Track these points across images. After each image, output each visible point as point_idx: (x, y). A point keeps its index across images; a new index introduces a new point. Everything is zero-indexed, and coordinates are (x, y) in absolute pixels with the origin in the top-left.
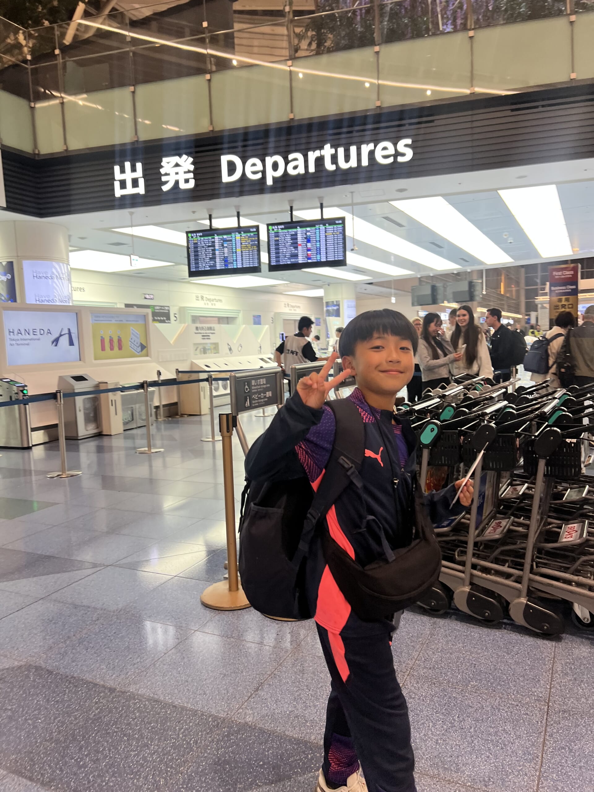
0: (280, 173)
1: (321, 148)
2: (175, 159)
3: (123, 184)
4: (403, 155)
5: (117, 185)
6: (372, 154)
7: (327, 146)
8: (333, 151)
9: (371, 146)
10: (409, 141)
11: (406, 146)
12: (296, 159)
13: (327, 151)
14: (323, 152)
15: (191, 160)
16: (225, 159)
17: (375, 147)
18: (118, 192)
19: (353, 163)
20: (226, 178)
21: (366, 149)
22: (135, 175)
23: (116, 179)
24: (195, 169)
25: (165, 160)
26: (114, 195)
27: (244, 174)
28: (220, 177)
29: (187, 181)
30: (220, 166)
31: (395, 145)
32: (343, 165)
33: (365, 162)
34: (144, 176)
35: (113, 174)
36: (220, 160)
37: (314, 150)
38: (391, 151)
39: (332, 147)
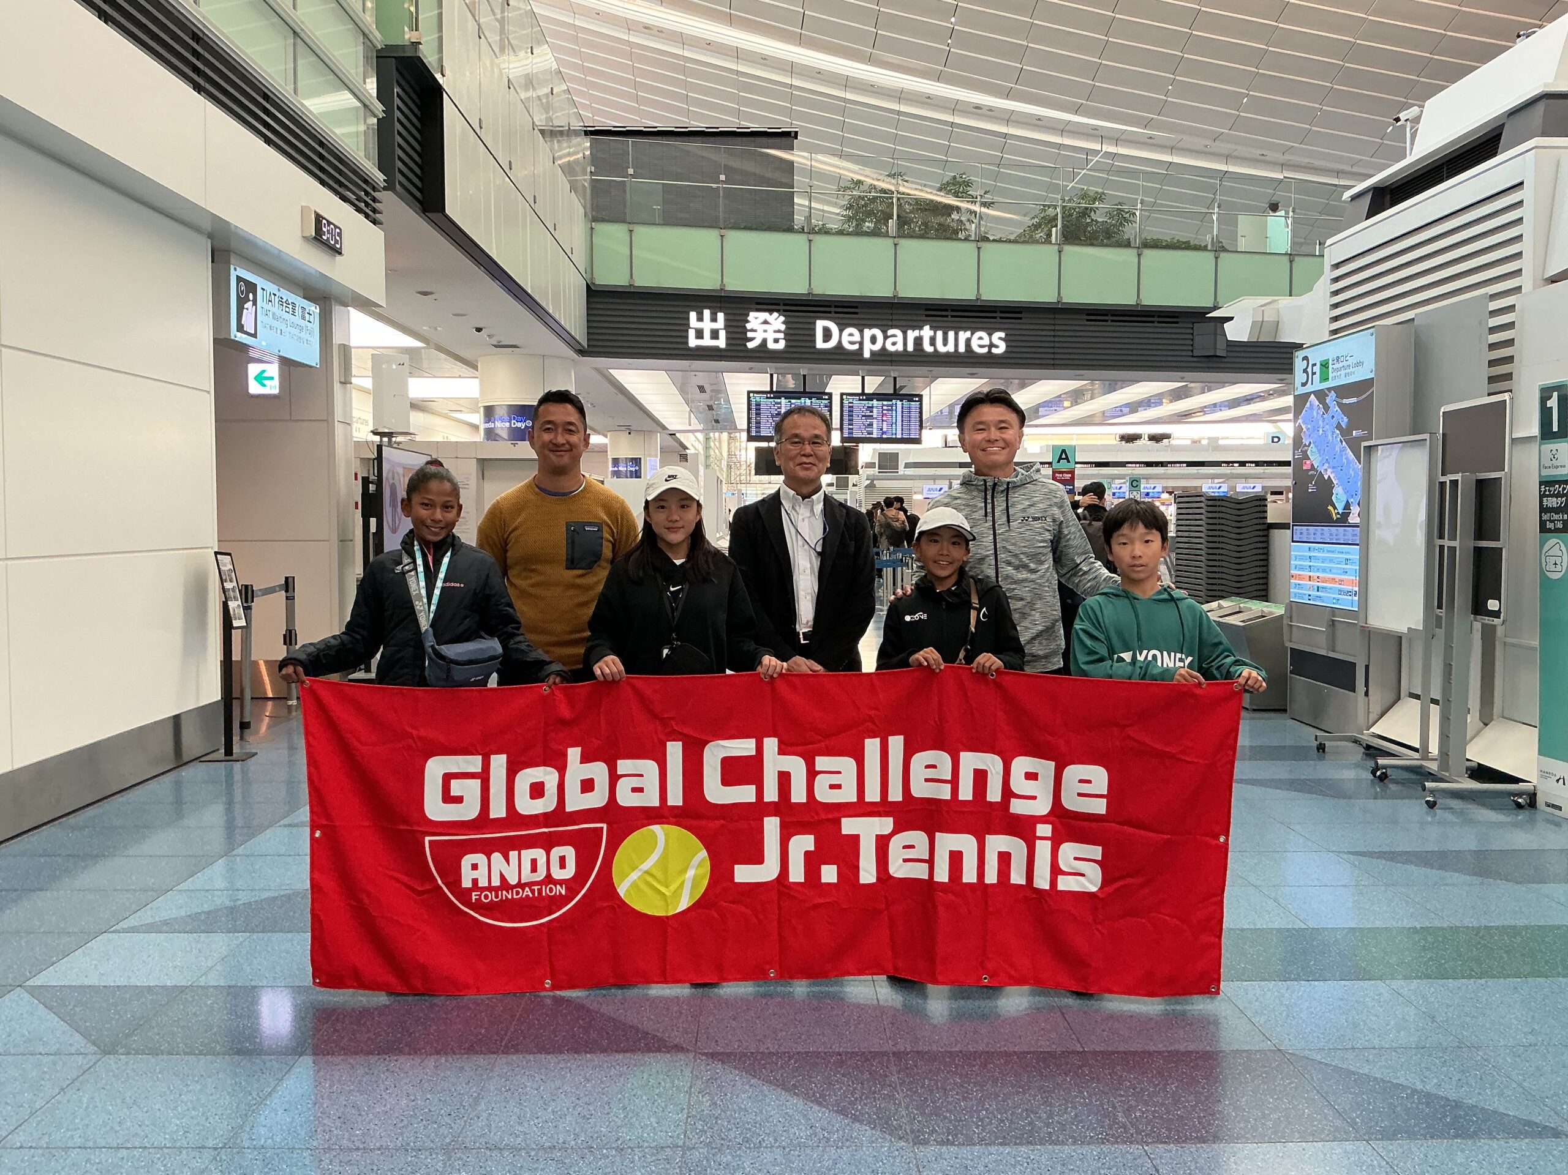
0: (877, 347)
1: (921, 328)
2: (764, 315)
3: (700, 334)
4: (997, 347)
5: (692, 334)
6: (968, 342)
7: (927, 328)
8: (932, 333)
9: (968, 334)
10: (1002, 335)
11: (1000, 338)
12: (894, 336)
13: (927, 332)
14: (922, 333)
15: (782, 318)
16: (820, 324)
17: (972, 334)
18: (693, 342)
19: (950, 348)
20: (820, 344)
21: (963, 336)
22: (715, 326)
23: (691, 326)
24: (787, 328)
25: (752, 315)
26: (688, 343)
27: (840, 342)
28: (814, 341)
29: (776, 341)
30: (814, 329)
31: (990, 335)
32: (941, 349)
33: (962, 349)
34: (726, 327)
35: (688, 319)
36: (815, 323)
37: (914, 328)
38: (986, 342)
39: (931, 329)
